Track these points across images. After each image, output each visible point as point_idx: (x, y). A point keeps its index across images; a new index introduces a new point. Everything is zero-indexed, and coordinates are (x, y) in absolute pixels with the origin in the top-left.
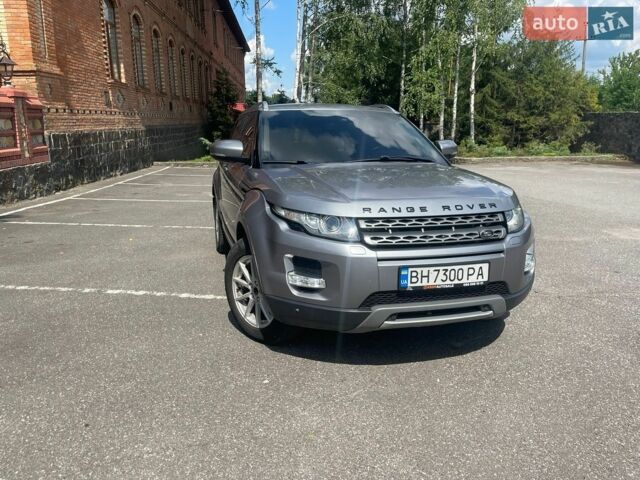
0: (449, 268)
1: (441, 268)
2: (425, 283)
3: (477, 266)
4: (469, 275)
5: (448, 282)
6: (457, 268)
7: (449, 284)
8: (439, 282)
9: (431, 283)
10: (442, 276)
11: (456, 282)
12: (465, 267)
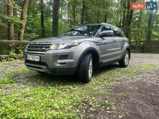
0: (33, 56)
1: (31, 56)
2: (29, 59)
3: (37, 56)
4: (36, 58)
5: (33, 59)
6: (34, 56)
7: (32, 60)
8: (31, 59)
9: (30, 59)
10: (32, 58)
11: (34, 60)
12: (35, 56)
